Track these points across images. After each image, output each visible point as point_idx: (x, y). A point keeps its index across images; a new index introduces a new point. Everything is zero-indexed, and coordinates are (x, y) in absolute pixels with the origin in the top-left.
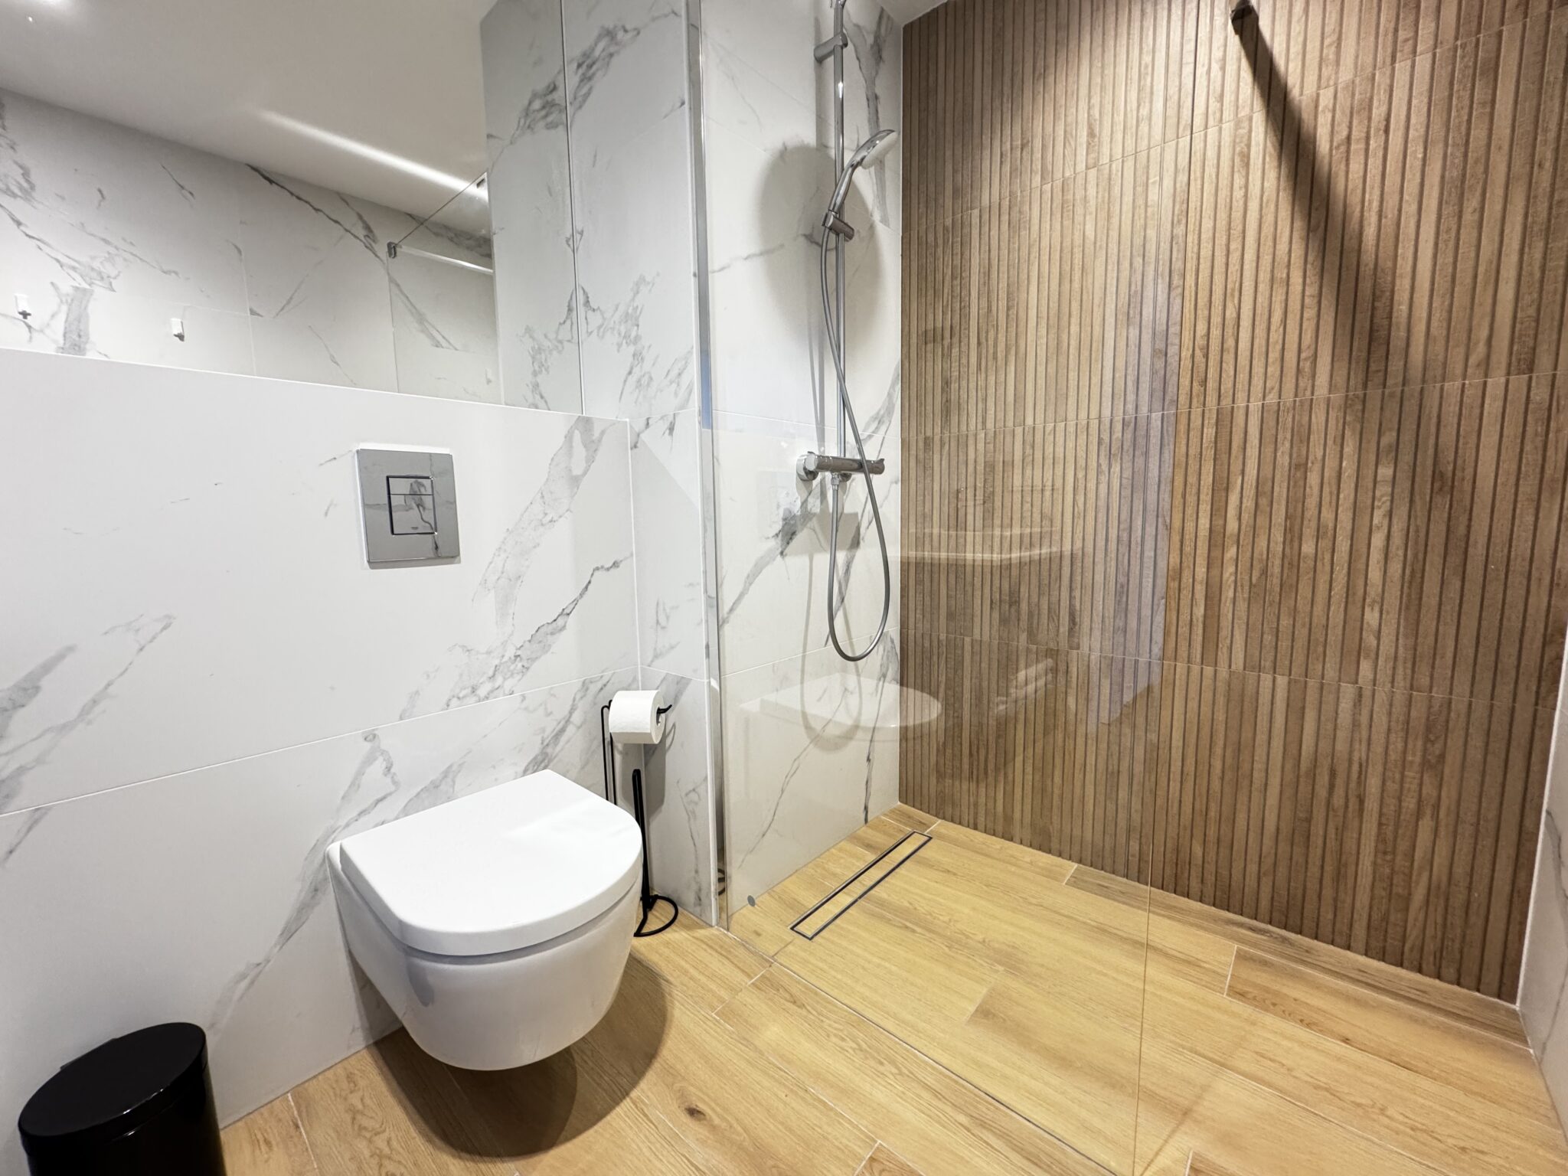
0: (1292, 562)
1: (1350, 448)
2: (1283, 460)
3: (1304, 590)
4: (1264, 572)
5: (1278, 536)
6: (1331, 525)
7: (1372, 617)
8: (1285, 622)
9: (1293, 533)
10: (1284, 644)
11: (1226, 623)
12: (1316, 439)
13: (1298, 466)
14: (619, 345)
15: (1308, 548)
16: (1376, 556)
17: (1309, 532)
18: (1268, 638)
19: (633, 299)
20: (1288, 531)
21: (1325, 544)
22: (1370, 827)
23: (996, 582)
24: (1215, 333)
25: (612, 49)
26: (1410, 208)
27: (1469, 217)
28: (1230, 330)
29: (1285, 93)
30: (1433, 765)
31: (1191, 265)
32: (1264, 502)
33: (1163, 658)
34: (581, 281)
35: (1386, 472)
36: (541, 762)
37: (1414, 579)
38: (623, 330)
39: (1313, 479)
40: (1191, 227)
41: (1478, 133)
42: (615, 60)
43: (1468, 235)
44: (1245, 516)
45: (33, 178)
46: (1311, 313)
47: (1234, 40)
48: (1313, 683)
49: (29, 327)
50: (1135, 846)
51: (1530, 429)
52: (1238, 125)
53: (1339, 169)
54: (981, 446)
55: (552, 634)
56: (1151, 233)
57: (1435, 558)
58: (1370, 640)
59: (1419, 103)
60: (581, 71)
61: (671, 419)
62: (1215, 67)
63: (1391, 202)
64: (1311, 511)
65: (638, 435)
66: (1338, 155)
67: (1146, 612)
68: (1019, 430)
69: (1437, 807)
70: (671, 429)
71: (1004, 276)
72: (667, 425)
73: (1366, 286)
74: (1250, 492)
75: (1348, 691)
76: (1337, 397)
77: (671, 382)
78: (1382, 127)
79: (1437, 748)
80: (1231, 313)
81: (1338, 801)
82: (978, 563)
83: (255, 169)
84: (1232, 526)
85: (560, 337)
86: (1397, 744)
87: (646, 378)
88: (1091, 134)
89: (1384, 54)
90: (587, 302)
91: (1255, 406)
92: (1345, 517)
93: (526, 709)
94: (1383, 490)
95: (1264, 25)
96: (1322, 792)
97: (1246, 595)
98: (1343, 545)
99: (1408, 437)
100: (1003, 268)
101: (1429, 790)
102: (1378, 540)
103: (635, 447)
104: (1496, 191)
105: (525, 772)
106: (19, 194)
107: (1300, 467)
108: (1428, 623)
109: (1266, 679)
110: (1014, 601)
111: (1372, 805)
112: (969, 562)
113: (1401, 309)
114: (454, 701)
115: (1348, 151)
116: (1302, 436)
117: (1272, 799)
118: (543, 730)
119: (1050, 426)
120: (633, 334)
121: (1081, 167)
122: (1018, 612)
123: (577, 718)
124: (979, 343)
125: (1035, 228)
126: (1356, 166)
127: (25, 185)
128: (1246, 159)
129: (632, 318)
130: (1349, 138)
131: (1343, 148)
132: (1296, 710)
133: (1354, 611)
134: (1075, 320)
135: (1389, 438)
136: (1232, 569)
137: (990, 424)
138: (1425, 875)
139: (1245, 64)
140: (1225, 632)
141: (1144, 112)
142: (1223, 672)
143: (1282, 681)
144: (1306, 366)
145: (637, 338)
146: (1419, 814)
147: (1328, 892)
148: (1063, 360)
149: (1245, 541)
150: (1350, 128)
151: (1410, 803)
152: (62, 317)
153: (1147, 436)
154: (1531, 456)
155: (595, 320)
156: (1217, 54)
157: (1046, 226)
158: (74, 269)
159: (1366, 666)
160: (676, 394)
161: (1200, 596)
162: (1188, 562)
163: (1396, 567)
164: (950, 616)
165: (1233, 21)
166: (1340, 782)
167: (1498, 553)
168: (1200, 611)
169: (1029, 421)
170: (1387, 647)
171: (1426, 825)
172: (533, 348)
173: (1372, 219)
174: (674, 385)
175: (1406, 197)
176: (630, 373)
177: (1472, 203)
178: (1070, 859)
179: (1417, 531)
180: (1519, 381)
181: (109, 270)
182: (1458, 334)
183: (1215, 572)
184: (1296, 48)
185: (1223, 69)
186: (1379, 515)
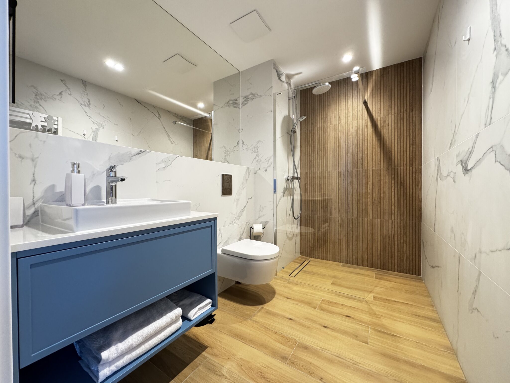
0: (379, 198)
1: (387, 177)
2: (377, 180)
3: (382, 203)
4: (375, 200)
5: (377, 193)
6: (385, 191)
7: (393, 207)
8: (379, 209)
9: (379, 193)
10: (379, 213)
11: (369, 210)
12: (382, 175)
13: (379, 180)
14: (252, 153)
15: (382, 195)
16: (393, 197)
17: (382, 192)
18: (376, 212)
19: (257, 144)
20: (378, 192)
21: (385, 194)
22: (396, 247)
23: (323, 204)
24: (363, 155)
25: (254, 97)
26: (393, 138)
27: (402, 141)
28: (366, 155)
29: (373, 117)
30: (405, 234)
31: (358, 143)
32: (374, 187)
33: (357, 217)
34: (242, 139)
35: (393, 182)
36: (240, 239)
37: (399, 200)
38: (253, 150)
39: (382, 183)
40: (358, 137)
41: (402, 128)
42: (254, 99)
43: (402, 144)
44: (371, 190)
45: (90, 102)
46: (379, 154)
47: (364, 106)
48: (384, 220)
49: (85, 138)
50: (354, 257)
51: (413, 176)
52: (365, 120)
53: (382, 130)
54: (318, 175)
55: (243, 212)
56: (351, 137)
57: (402, 197)
58: (393, 212)
59: (393, 122)
60: (245, 99)
61: (266, 168)
62: (361, 110)
63: (390, 137)
64: (382, 189)
65: (257, 171)
66: (382, 128)
67: (354, 208)
68: (327, 172)
69: (406, 241)
70: (266, 170)
71: (323, 141)
72: (265, 169)
73: (388, 150)
74: (371, 185)
75: (390, 221)
76: (385, 169)
77: (267, 161)
78: (388, 124)
79: (405, 231)
80: (366, 152)
81: (390, 242)
82: (318, 200)
83: (136, 100)
84: (369, 191)
85: (234, 149)
86: (399, 230)
87: (259, 160)
88: (339, 117)
89: (387, 114)
90: (243, 143)
91: (371, 169)
92: (387, 189)
93: (239, 227)
94: (393, 185)
95: (369, 105)
96: (388, 241)
97: (372, 204)
98: (387, 195)
99: (396, 176)
100: (323, 139)
101: (405, 239)
102: (393, 194)
103: (256, 173)
104: (405, 138)
105: (238, 241)
106: (87, 106)
108: (402, 209)
109: (376, 220)
110: (327, 207)
111: (396, 242)
112: (316, 200)
113: (393, 154)
114: (230, 224)
115: (383, 128)
116: (379, 175)
117: (379, 244)
118: (241, 232)
119: (333, 171)
120: (256, 151)
121: (337, 123)
122: (328, 209)
123: (245, 230)
124: (318, 154)
125: (329, 133)
126: (385, 131)
127: (89, 104)
128: (367, 126)
129: (256, 148)
130: (383, 126)
131: (382, 127)
132: (382, 226)
133: (390, 207)
134: (337, 151)
135: (393, 176)
136: (369, 199)
137: (320, 170)
138: (405, 255)
139: (366, 111)
140: (369, 212)
141: (349, 115)
142: (369, 219)
143: (379, 220)
144: (379, 163)
145: (257, 152)
146: (403, 243)
147: (390, 261)
148: (335, 158)
149: (371, 194)
150: (383, 124)
151: (402, 241)
152: (92, 135)
153: (352, 174)
154: (414, 180)
155: (245, 147)
156: (361, 108)
157: (331, 133)
158: (96, 124)
159: (393, 216)
160: (268, 164)
161: (364, 204)
162: (361, 198)
163: (396, 199)
164: (312, 211)
165: (364, 103)
166: (390, 238)
167: (411, 196)
168: (364, 208)
169: (329, 170)
170: (396, 213)
171: (405, 245)
172: (225, 151)
173: (388, 139)
174: (267, 162)
175: (392, 137)
176: (255, 158)
177: (402, 139)
178: (341, 262)
179: (399, 192)
180: (411, 167)
181: (104, 124)
182: (402, 159)
183: (366, 200)
184: (374, 110)
185: (362, 110)
186: (393, 189)
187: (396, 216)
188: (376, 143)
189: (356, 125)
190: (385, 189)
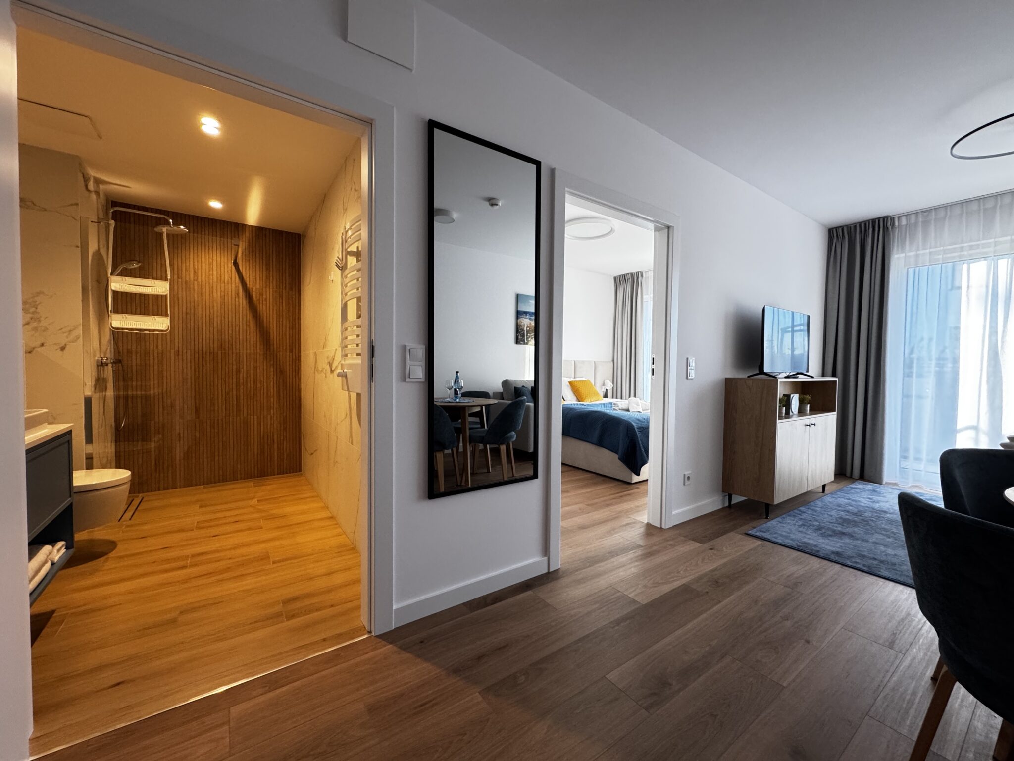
0: (256, 389)
1: (265, 364)
2: (252, 366)
3: (259, 395)
4: (250, 392)
5: (252, 383)
6: (263, 380)
7: (272, 400)
8: (255, 403)
10: (255, 408)
11: (242, 405)
12: (258, 361)
15: (259, 385)
16: (271, 387)
17: (258, 382)
18: (252, 408)
20: (254, 382)
21: (262, 384)
22: (276, 446)
24: (234, 333)
26: (271, 317)
28: (237, 333)
29: (246, 284)
30: (285, 429)
31: (226, 316)
32: (248, 375)
33: (226, 417)
35: (272, 369)
37: (278, 392)
39: (258, 370)
40: (226, 306)
41: (281, 307)
43: (281, 325)
44: (244, 379)
46: (255, 334)
47: (233, 267)
48: (262, 417)
50: (221, 472)
51: (292, 363)
52: (236, 287)
53: (258, 305)
54: (156, 355)
56: (215, 304)
57: (281, 387)
58: (272, 405)
59: (271, 297)
61: (63, 345)
62: (229, 271)
63: (268, 316)
64: (259, 378)
65: (33, 348)
66: (258, 302)
67: (220, 405)
69: (286, 437)
70: (63, 349)
72: (59, 347)
73: (265, 330)
74: (245, 373)
75: (269, 417)
76: (262, 353)
77: (64, 333)
78: (265, 299)
79: (285, 425)
80: (237, 330)
81: (269, 442)
86: (279, 425)
88: (195, 272)
89: (265, 286)
91: (245, 352)
92: (265, 378)
94: (272, 373)
95: (240, 267)
96: (266, 441)
97: (246, 398)
98: (265, 385)
99: (275, 363)
101: (285, 434)
102: (272, 383)
104: (284, 319)
107: (255, 368)
108: (281, 401)
109: (252, 417)
111: (276, 441)
113: (272, 337)
116: (255, 361)
117: (256, 447)
121: (192, 279)
126: (261, 305)
128: (238, 294)
130: (259, 299)
132: (259, 424)
133: (269, 399)
134: (192, 321)
135: (272, 362)
136: (242, 392)
138: (286, 453)
139: (236, 274)
140: (242, 408)
141: (211, 273)
142: (242, 418)
143: (256, 417)
144: (255, 345)
146: (284, 440)
147: (269, 466)
149: (245, 384)
150: (259, 297)
151: (282, 438)
153: (217, 357)
154: (293, 368)
156: (230, 268)
159: (272, 411)
160: (68, 337)
161: (235, 399)
162: (231, 391)
163: (275, 389)
165: (233, 264)
166: (269, 437)
167: (291, 385)
168: (235, 403)
170: (275, 406)
171: (285, 442)
173: (265, 317)
174: (66, 334)
177: (281, 321)
179: (278, 382)
180: (291, 354)
182: (281, 343)
183: (238, 392)
184: (248, 276)
185: (231, 272)
186: (271, 378)
187: (275, 411)
188: (251, 319)
189: (223, 289)
190: (262, 378)
